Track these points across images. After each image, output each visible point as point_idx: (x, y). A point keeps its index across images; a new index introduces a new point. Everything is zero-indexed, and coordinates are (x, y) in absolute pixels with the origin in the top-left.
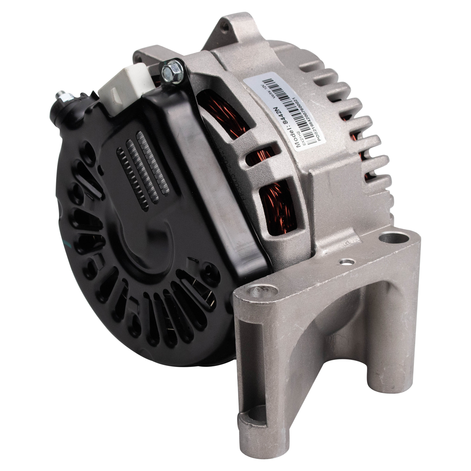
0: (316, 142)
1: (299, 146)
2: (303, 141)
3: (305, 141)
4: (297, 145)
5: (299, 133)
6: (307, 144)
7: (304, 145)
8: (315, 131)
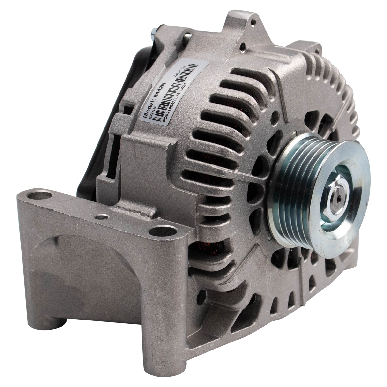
0: (161, 121)
1: (146, 117)
2: (152, 114)
3: (154, 116)
4: (145, 115)
5: (155, 108)
6: (152, 118)
7: (150, 118)
8: (168, 113)
